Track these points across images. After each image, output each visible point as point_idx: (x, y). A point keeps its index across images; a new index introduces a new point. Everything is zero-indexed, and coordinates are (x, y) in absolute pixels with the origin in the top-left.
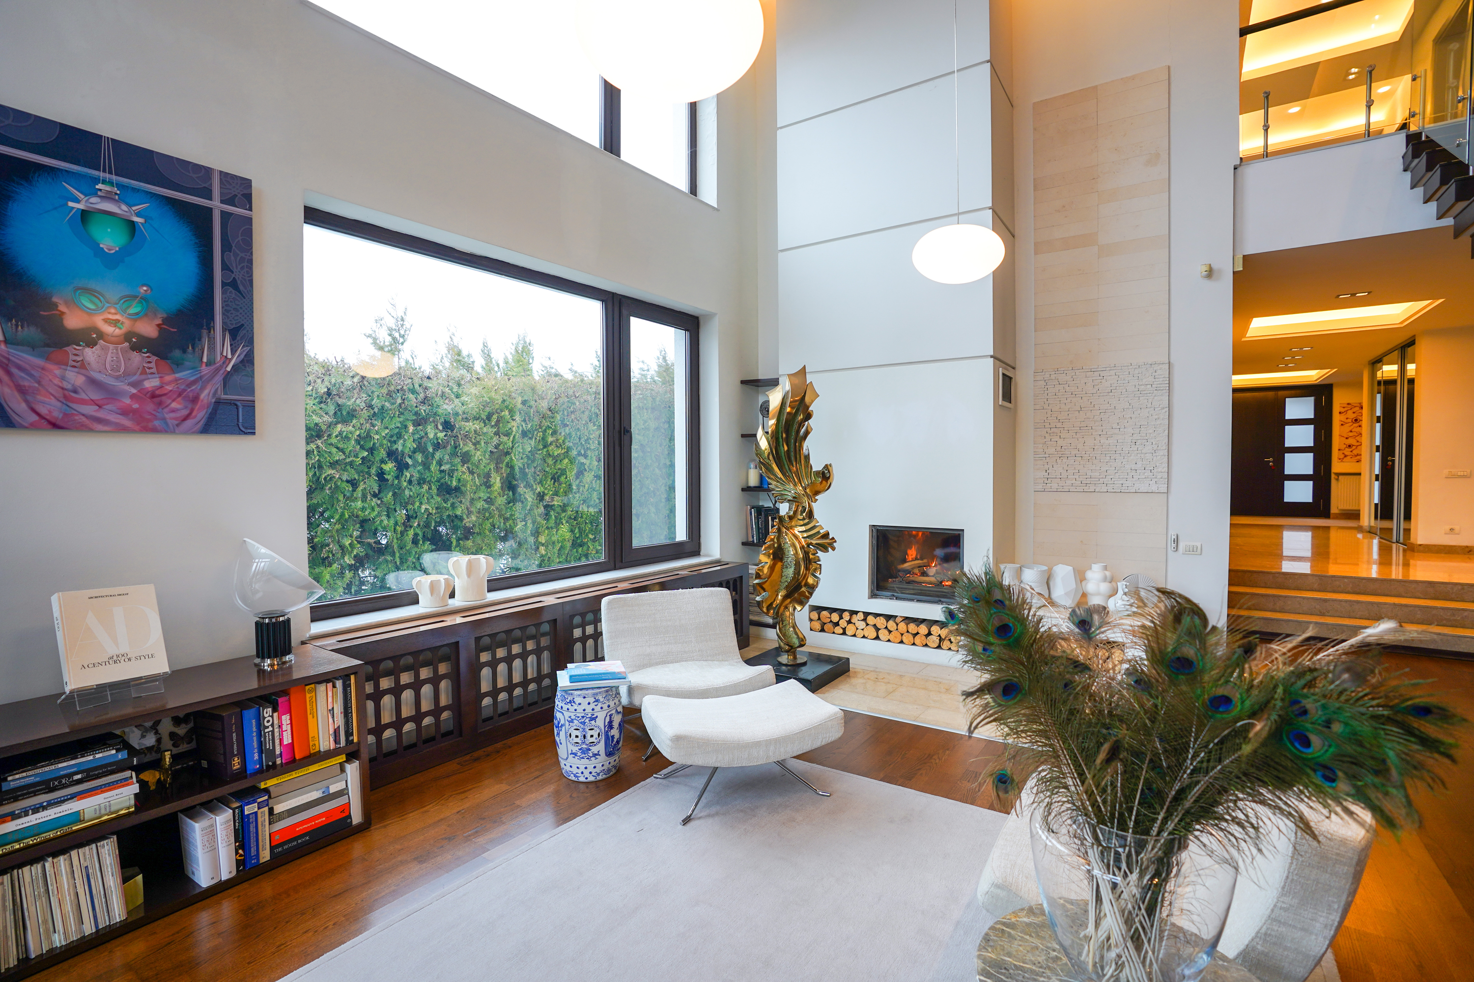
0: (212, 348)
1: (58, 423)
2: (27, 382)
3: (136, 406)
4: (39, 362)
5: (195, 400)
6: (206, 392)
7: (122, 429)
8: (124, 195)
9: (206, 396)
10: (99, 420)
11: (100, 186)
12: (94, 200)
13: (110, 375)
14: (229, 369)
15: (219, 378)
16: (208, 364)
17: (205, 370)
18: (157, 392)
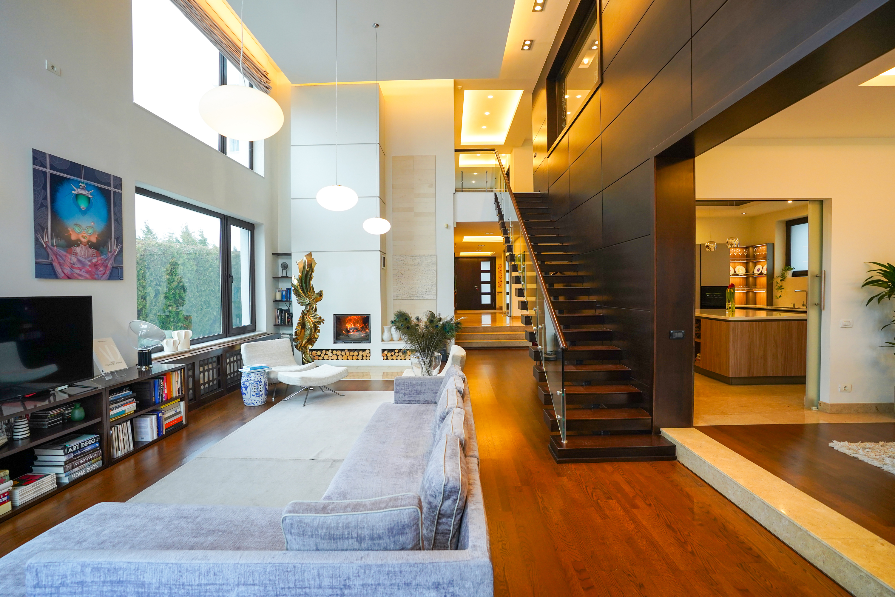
0: (111, 246)
1: (70, 277)
2: (62, 261)
3: (90, 269)
4: (64, 253)
5: (106, 267)
6: (110, 263)
7: (87, 279)
8: (87, 187)
9: (109, 265)
10: (80, 275)
11: (81, 184)
12: (79, 190)
13: (83, 258)
14: (116, 254)
15: (113, 258)
16: (111, 252)
17: (109, 254)
18: (96, 264)
